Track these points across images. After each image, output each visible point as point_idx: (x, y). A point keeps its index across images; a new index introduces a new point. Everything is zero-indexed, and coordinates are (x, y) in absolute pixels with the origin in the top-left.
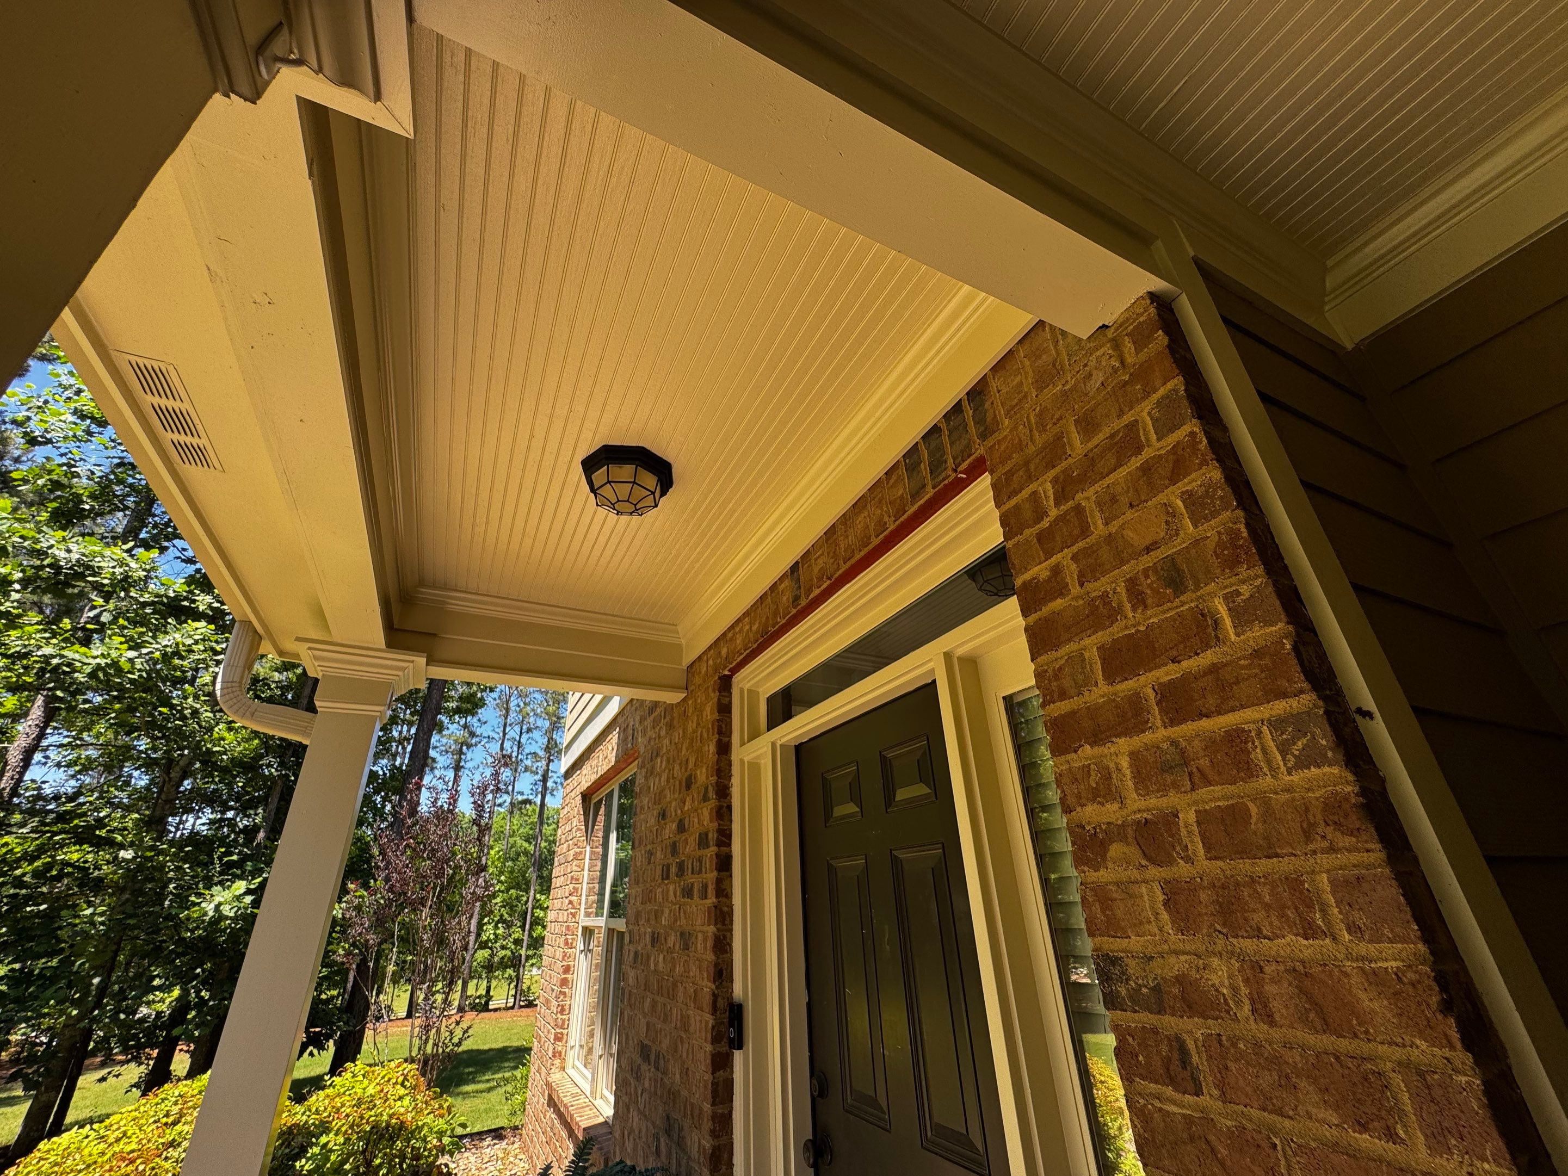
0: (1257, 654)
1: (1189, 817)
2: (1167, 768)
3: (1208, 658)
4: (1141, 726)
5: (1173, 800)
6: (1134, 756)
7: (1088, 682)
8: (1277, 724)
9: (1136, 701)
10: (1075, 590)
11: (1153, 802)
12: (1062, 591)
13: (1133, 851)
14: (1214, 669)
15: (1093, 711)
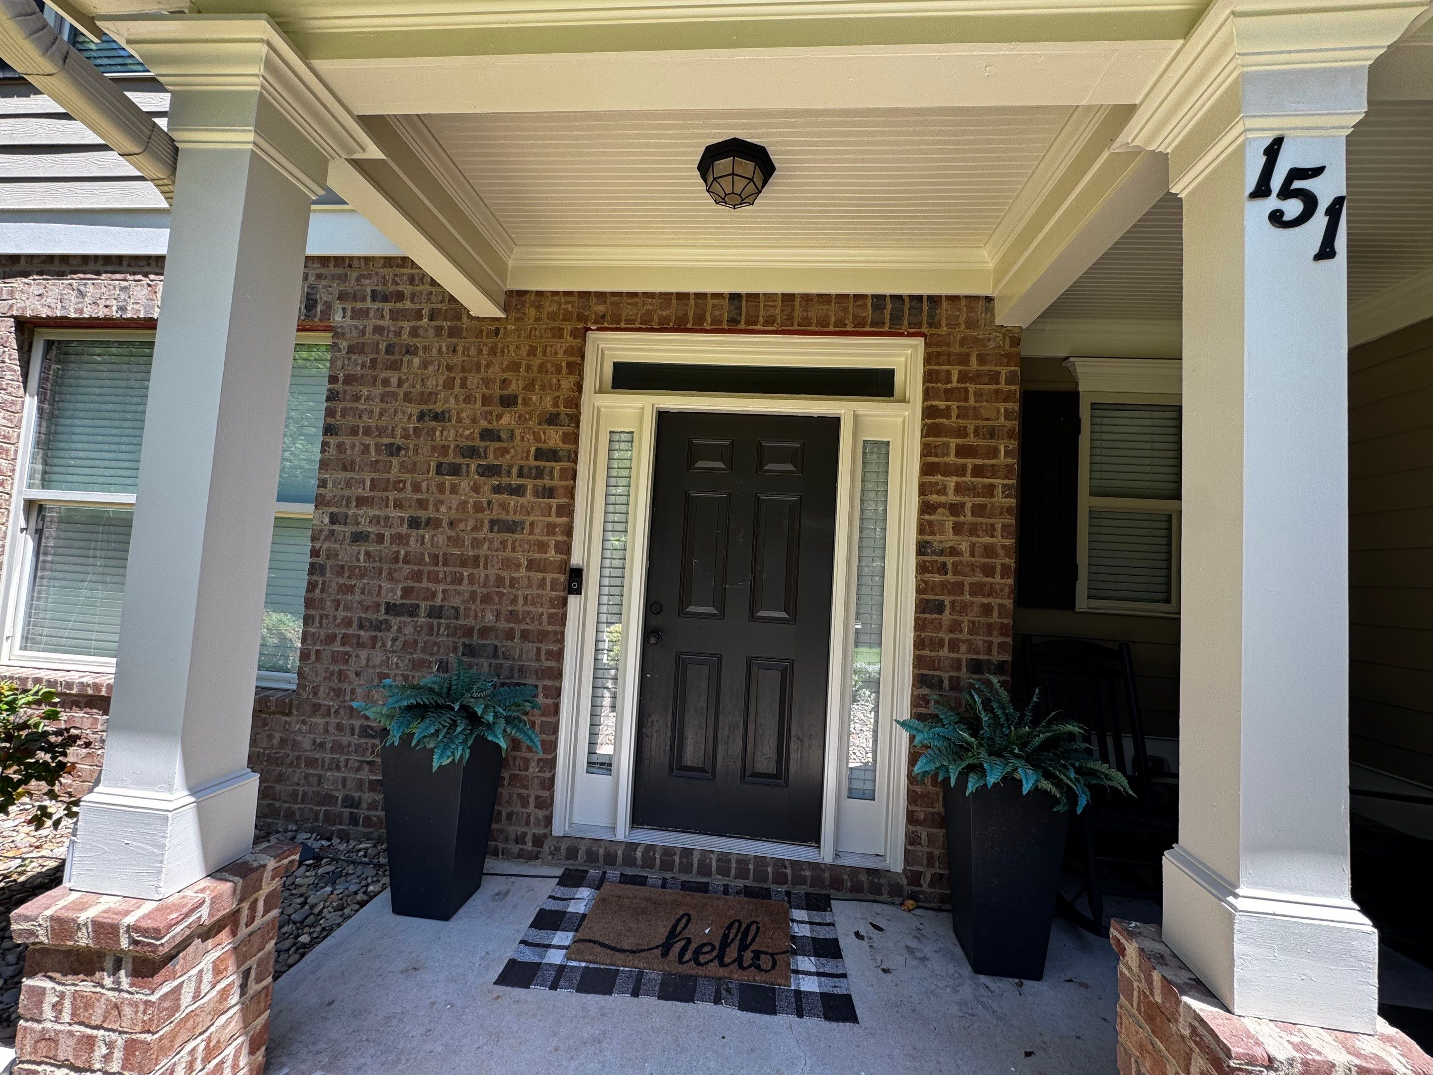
0: (1007, 466)
1: (969, 505)
2: (967, 489)
3: (993, 461)
4: (963, 475)
5: (966, 499)
6: (957, 484)
7: (948, 454)
8: (1004, 486)
9: (964, 467)
10: (954, 419)
11: (958, 498)
12: (948, 417)
13: (947, 512)
14: (993, 465)
15: (946, 465)
